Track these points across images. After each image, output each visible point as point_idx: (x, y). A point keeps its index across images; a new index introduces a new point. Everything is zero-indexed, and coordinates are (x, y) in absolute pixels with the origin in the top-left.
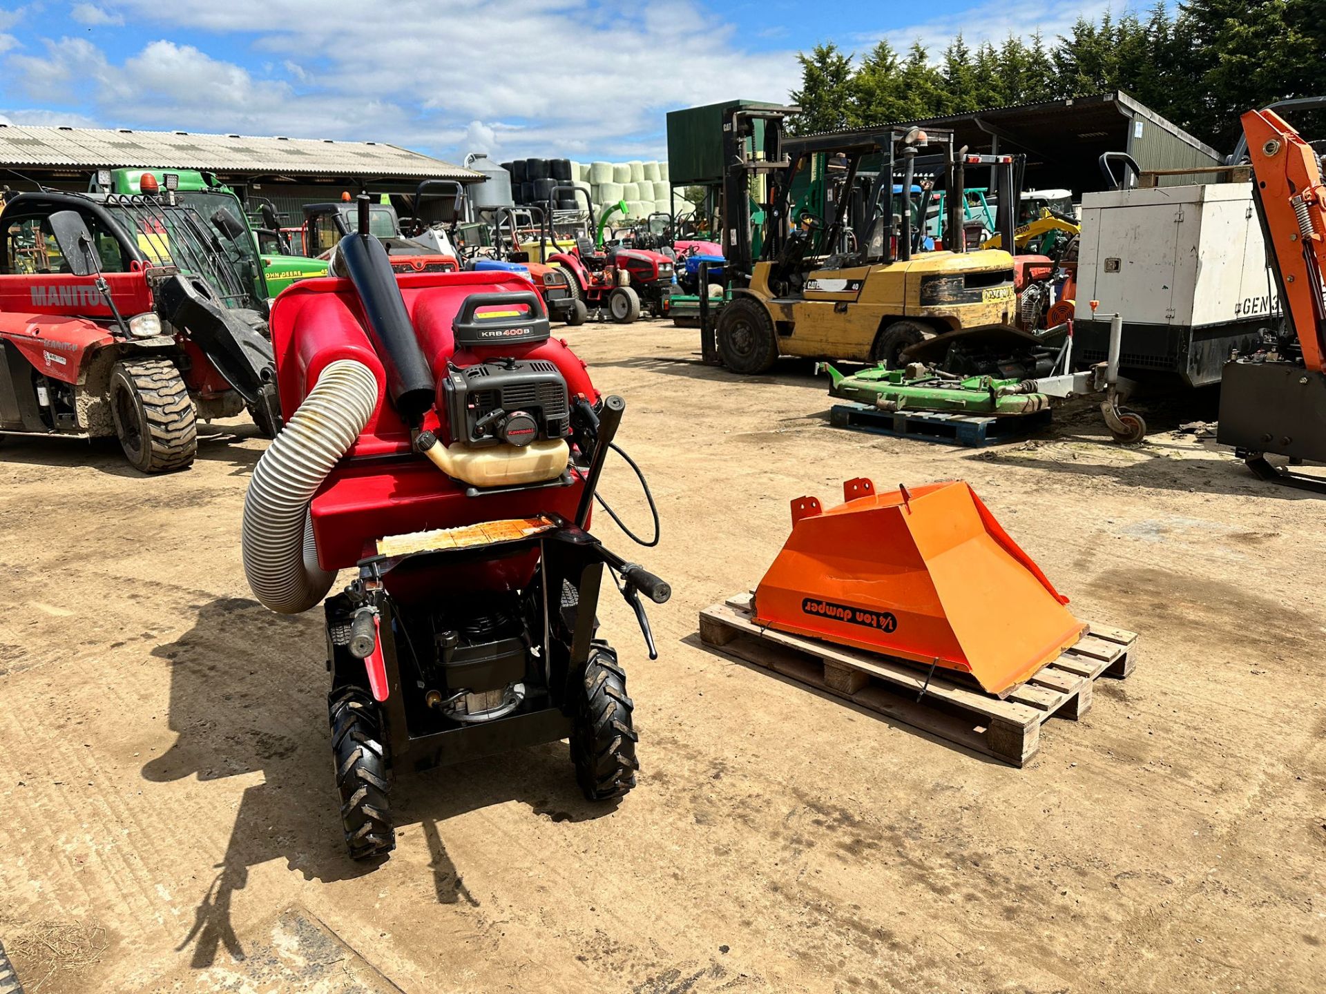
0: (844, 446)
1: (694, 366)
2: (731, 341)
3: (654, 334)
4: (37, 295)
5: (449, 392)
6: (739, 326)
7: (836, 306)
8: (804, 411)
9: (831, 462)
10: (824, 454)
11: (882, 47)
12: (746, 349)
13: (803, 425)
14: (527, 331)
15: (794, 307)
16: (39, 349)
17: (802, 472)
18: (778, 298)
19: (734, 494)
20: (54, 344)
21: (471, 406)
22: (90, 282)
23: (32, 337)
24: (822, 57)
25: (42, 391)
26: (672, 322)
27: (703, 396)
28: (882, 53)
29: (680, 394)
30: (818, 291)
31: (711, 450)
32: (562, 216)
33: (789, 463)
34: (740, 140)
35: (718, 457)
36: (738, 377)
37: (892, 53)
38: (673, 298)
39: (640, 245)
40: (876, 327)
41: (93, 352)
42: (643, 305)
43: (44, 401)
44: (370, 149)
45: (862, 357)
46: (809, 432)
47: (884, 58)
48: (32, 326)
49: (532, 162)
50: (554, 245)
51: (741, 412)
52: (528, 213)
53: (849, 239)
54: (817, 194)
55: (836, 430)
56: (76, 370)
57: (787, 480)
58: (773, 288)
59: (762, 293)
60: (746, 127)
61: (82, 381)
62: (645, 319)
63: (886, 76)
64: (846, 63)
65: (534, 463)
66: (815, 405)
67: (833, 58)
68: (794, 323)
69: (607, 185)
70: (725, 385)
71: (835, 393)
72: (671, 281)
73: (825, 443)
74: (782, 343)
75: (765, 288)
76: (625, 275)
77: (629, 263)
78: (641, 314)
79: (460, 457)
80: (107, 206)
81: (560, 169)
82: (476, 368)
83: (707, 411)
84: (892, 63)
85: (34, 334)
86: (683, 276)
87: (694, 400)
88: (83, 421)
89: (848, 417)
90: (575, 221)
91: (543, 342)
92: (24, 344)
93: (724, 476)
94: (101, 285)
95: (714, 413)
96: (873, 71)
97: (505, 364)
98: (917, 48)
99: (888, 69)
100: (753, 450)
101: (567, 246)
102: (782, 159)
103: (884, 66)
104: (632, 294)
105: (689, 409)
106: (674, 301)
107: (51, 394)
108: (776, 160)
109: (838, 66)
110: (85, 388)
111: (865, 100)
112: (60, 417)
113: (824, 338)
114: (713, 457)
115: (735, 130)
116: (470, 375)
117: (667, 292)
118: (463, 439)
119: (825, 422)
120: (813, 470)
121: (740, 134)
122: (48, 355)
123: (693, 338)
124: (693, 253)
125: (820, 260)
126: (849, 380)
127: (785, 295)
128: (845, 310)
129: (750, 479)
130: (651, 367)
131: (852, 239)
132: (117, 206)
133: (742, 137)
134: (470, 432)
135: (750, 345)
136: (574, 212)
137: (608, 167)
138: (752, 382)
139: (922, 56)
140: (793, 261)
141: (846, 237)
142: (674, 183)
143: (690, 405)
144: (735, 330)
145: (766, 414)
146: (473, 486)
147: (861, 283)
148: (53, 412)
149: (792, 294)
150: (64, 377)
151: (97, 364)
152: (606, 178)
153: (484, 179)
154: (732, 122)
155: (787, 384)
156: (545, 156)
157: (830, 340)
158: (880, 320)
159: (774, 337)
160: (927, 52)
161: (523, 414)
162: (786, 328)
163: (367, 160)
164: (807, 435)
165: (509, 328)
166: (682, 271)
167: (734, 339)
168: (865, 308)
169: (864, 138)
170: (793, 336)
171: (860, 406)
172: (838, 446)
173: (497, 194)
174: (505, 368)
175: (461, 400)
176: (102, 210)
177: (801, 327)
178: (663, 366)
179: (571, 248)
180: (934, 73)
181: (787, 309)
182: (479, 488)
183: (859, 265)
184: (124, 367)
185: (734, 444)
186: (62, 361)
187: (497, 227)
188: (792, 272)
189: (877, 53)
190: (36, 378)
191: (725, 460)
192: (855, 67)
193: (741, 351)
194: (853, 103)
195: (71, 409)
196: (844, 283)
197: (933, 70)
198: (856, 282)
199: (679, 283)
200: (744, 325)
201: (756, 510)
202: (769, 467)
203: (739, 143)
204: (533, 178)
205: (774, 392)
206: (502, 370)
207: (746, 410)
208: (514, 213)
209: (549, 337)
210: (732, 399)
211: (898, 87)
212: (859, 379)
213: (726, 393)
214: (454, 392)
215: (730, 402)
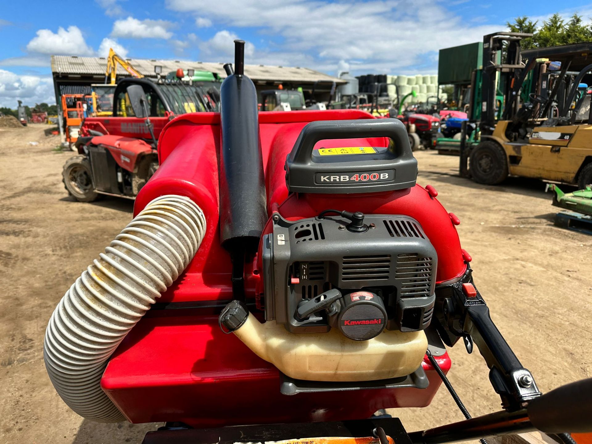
0: (571, 244)
1: (454, 178)
2: (478, 165)
3: (427, 158)
4: (124, 128)
5: (265, 260)
6: (484, 157)
7: (552, 149)
8: (532, 213)
9: (565, 255)
10: (557, 248)
11: (555, 17)
12: (488, 170)
13: (534, 223)
14: (385, 176)
15: (522, 148)
16: (119, 154)
17: (545, 263)
18: (511, 142)
19: (499, 276)
20: (126, 152)
21: (295, 281)
22: (143, 121)
23: (117, 148)
24: (520, 23)
25: (120, 174)
26: (437, 152)
27: (461, 197)
28: (555, 21)
29: (446, 194)
30: (538, 138)
31: (473, 237)
32: (382, 100)
33: (533, 253)
34: (494, 52)
35: (479, 243)
36: (482, 186)
37: (560, 20)
38: (439, 139)
39: (421, 112)
40: (580, 163)
41: (141, 157)
42: (421, 143)
43: (120, 179)
44: (298, 70)
45: (568, 180)
46: (540, 229)
47: (556, 23)
48: (118, 142)
49: (369, 76)
50: (377, 112)
51: (488, 210)
52: (366, 97)
53: (554, 110)
54: (527, 87)
55: (560, 229)
56: (133, 165)
57: (535, 267)
58: (508, 135)
59: (502, 139)
60: (498, 45)
61: (136, 171)
62: (421, 149)
63: (557, 31)
64: (534, 26)
65: (376, 362)
66: (538, 209)
67: (527, 23)
68: (521, 158)
69: (404, 86)
70: (474, 191)
71: (556, 203)
72: (437, 131)
73: (555, 239)
74: (512, 168)
75: (503, 135)
76: (413, 127)
77: (415, 121)
78: (419, 147)
79: (276, 342)
80: (158, 84)
81: (382, 79)
82: (308, 223)
83: (466, 207)
84: (560, 25)
85: (118, 146)
86: (444, 129)
87: (456, 199)
88: (135, 191)
89: (569, 222)
90: (387, 102)
91: (404, 191)
92: (113, 151)
93: (487, 259)
94: (147, 123)
95: (470, 209)
96: (549, 30)
97: (350, 222)
98: (576, 17)
99: (558, 28)
100: (503, 240)
101: (384, 112)
102: (518, 63)
103: (556, 27)
104: (416, 137)
105: (454, 205)
106: (439, 141)
107: (123, 176)
108: (514, 64)
109: (529, 28)
110: (137, 174)
111: (543, 44)
112: (126, 188)
113: (542, 168)
114: (476, 242)
115: (491, 46)
116: (299, 235)
117: (435, 136)
118: (281, 317)
119: (549, 223)
120: (553, 261)
121: (494, 49)
122: (122, 157)
123: (454, 162)
124: (450, 117)
125: (538, 121)
126: (568, 196)
127: (515, 140)
128: (558, 151)
129: (507, 264)
130: (427, 176)
131: (556, 111)
132: (162, 84)
133: (495, 50)
134: (291, 313)
135: (490, 168)
136: (386, 98)
137: (405, 78)
138: (491, 189)
139: (578, 21)
140: (522, 121)
141: (553, 109)
142: (440, 83)
143: (454, 202)
144: (481, 159)
145: (505, 213)
146: (290, 380)
147: (571, 135)
148: (123, 185)
149: (519, 140)
150: (128, 168)
151: (143, 163)
152: (404, 83)
153: (346, 83)
154: (489, 42)
155: (514, 193)
156: (375, 74)
157: (546, 168)
158: (584, 159)
159: (507, 165)
160: (581, 19)
161: (368, 296)
162: (515, 160)
163: (296, 75)
164: (539, 231)
165: (360, 171)
166: (444, 126)
167: (480, 165)
168: (573, 151)
169: (581, 48)
170: (520, 164)
171: (579, 216)
172: (566, 242)
173: (351, 89)
174: (348, 227)
175: (281, 272)
176: (155, 86)
177: (526, 159)
178: (434, 176)
179: (386, 114)
180: (585, 29)
181: (517, 149)
182: (299, 383)
183: (569, 125)
184: (153, 165)
185: (489, 233)
186: (128, 160)
187: (350, 105)
188: (520, 127)
189: (552, 20)
190: (118, 168)
191: (486, 246)
192: (539, 28)
193: (485, 171)
194: (536, 46)
195: (130, 184)
196: (559, 135)
197: (585, 27)
198: (567, 134)
199: (441, 132)
200: (487, 156)
201: (518, 293)
202: (519, 255)
203: (492, 54)
204: (369, 83)
205: (508, 198)
206: (345, 230)
207: (492, 208)
208: (359, 97)
209: (414, 184)
210: (481, 200)
211: (563, 37)
212: (575, 196)
213: (477, 196)
214: (273, 258)
215: (480, 202)
